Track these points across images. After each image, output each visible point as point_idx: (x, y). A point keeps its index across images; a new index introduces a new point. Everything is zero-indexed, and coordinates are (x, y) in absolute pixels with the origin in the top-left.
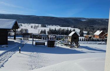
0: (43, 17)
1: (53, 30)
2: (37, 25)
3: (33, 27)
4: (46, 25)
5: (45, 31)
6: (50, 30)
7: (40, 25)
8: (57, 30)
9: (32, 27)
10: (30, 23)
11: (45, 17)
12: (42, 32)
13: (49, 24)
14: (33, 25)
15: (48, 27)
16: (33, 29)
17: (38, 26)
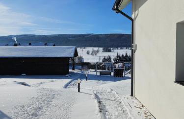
0: (106, 35)
1: (123, 55)
2: (96, 49)
3: (91, 52)
4: (112, 49)
5: (110, 58)
6: (117, 56)
7: (101, 49)
8: (129, 56)
9: (88, 53)
10: (85, 46)
11: (108, 34)
12: (104, 60)
13: (117, 47)
14: (90, 49)
15: (115, 51)
16: (90, 56)
17: (98, 51)
